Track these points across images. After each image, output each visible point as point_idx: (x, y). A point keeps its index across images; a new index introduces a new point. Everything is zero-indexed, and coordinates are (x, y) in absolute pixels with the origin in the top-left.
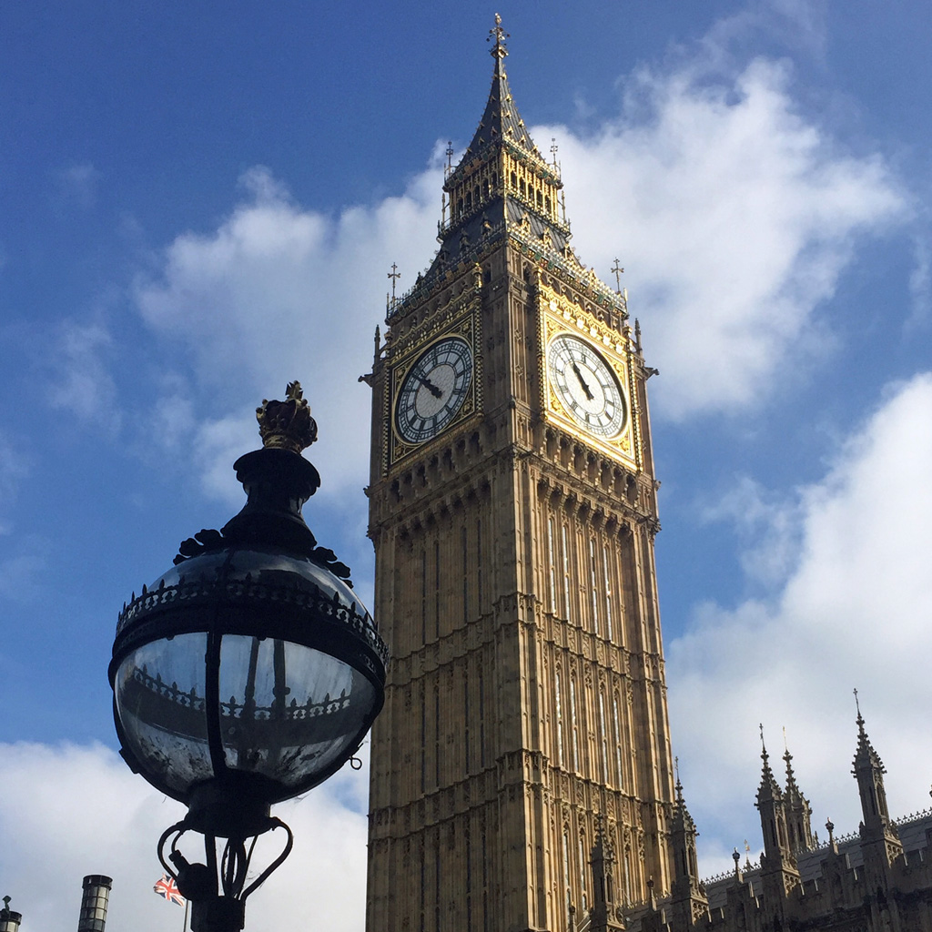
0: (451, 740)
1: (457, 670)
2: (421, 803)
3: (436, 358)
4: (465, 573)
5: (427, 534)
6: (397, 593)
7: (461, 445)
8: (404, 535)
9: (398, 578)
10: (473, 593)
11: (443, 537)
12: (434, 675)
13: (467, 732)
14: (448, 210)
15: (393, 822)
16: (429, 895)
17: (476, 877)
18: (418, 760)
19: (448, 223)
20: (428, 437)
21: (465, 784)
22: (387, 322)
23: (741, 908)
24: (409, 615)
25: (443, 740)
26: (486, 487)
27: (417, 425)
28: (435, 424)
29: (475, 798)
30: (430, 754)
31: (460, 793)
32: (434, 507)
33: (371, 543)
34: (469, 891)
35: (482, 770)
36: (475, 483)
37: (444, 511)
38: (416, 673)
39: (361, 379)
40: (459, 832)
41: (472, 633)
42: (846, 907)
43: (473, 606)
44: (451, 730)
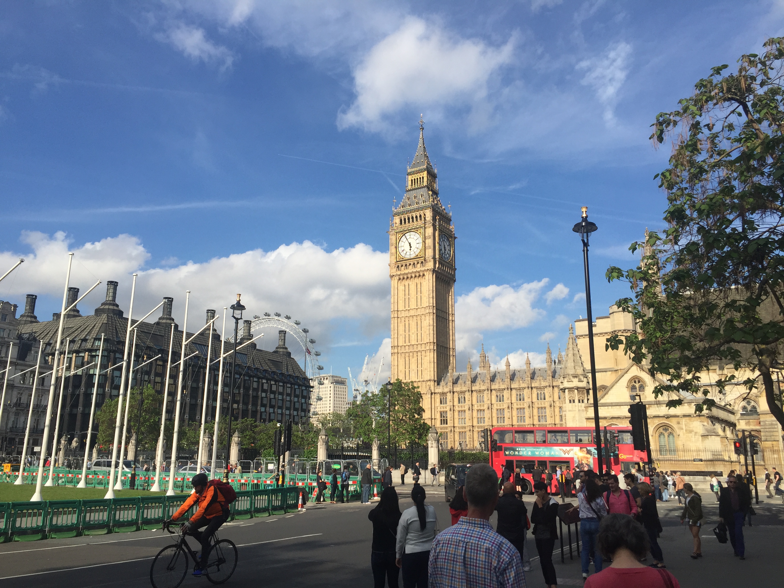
0: (413, 334)
1: (415, 318)
2: (405, 346)
4: (417, 294)
5: (406, 281)
6: (398, 294)
7: (418, 263)
8: (400, 279)
9: (398, 290)
11: (410, 283)
12: (409, 317)
13: (417, 333)
15: (398, 349)
16: (407, 367)
17: (420, 366)
18: (404, 336)
20: (408, 257)
21: (417, 345)
24: (401, 300)
25: (411, 333)
26: (424, 275)
29: (419, 348)
30: (407, 336)
31: (415, 346)
32: (409, 276)
33: (390, 279)
34: (417, 368)
36: (421, 274)
40: (415, 355)
43: (419, 303)
44: (413, 331)
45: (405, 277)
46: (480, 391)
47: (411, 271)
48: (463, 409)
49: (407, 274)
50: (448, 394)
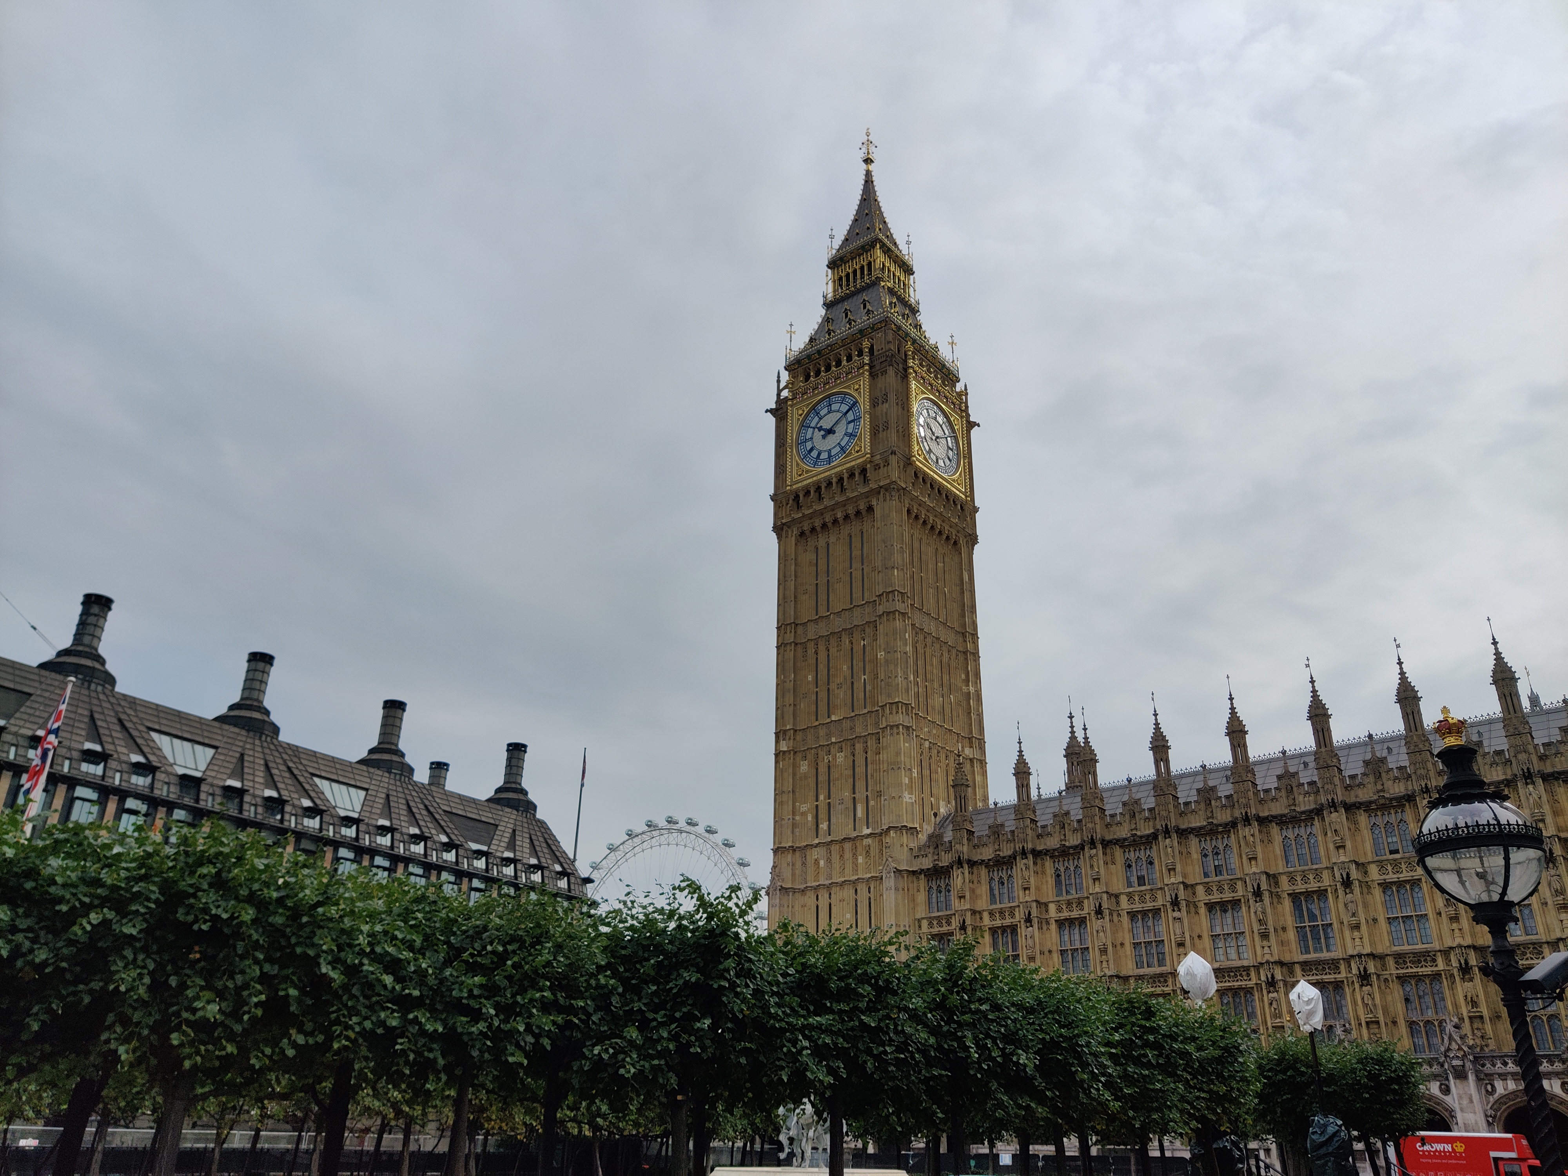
0: (840, 686)
1: (846, 640)
3: (830, 405)
4: (851, 568)
5: (820, 535)
6: (796, 576)
7: (852, 475)
8: (802, 534)
9: (796, 565)
10: (857, 584)
11: (832, 539)
12: (827, 638)
13: (852, 683)
14: (831, 284)
15: (794, 739)
16: (822, 792)
17: (860, 785)
18: (814, 697)
19: (830, 296)
20: (824, 465)
21: (852, 719)
22: (786, 369)
23: (1064, 827)
24: (805, 593)
25: (833, 686)
26: (870, 509)
27: (814, 454)
28: (830, 456)
29: (859, 730)
30: (823, 695)
31: (847, 725)
32: (828, 518)
33: (774, 535)
34: (854, 793)
35: (865, 711)
36: (862, 506)
37: (835, 521)
38: (811, 636)
39: (767, 411)
40: (847, 750)
41: (857, 612)
42: (1139, 833)
43: (857, 594)
44: (840, 680)
45: (818, 523)
46: (1064, 853)
47: (833, 502)
48: (1008, 921)
49: (821, 513)
50: (956, 872)
